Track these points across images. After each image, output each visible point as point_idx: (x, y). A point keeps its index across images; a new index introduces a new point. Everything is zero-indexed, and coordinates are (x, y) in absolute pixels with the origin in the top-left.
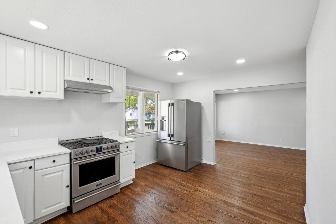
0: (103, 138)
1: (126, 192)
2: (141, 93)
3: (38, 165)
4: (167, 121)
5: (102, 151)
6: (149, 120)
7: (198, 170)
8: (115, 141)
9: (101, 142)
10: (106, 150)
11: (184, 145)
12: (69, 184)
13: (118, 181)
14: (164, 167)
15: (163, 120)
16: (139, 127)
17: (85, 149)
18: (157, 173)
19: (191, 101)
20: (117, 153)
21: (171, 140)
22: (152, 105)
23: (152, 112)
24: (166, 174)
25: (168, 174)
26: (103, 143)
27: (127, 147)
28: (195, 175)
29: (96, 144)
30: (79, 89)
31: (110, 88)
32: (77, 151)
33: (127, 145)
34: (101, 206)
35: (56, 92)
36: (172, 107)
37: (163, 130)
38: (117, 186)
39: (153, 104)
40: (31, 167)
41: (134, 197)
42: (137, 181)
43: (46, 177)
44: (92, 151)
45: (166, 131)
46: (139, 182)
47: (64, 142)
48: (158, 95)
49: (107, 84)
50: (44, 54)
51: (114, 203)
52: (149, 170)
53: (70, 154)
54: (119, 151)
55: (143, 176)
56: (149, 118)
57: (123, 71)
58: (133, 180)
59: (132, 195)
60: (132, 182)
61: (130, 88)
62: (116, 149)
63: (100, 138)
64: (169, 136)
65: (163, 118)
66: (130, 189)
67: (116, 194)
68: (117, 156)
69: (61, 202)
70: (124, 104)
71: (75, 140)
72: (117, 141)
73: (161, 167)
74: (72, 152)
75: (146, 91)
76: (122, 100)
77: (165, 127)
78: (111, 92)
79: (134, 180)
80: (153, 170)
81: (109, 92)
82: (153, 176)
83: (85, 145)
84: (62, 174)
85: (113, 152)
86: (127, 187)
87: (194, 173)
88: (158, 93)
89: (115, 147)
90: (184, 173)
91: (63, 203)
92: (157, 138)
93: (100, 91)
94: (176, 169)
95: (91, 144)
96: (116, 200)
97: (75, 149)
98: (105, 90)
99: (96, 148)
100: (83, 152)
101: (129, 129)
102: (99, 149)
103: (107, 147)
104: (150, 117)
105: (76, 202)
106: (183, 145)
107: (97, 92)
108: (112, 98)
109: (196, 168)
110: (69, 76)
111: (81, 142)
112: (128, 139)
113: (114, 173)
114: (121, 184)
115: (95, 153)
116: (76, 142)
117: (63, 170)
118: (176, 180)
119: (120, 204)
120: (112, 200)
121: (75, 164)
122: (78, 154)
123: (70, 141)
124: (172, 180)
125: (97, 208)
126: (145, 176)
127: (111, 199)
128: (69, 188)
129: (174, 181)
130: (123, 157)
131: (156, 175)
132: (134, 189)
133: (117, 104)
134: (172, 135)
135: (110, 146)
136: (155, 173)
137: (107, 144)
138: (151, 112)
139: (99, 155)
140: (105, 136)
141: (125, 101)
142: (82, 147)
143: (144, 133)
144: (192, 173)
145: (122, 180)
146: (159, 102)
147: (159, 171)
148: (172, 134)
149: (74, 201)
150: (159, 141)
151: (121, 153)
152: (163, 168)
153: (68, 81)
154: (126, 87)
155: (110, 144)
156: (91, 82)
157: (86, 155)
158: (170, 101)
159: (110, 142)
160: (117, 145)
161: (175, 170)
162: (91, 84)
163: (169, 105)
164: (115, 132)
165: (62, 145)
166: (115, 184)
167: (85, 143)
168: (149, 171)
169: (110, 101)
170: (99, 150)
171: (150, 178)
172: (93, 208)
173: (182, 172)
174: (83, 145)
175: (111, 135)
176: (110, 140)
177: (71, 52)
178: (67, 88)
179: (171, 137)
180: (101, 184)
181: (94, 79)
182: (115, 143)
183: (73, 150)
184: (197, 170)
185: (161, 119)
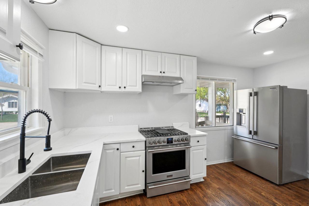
0: (174, 129)
1: (197, 191)
2: (214, 82)
3: (123, 148)
4: (247, 115)
5: (173, 143)
6: (219, 111)
7: (304, 189)
8: (185, 134)
9: (172, 133)
10: (176, 142)
11: (277, 148)
12: (144, 170)
13: (188, 177)
14: (243, 171)
15: (241, 113)
16: (210, 119)
17: (158, 138)
18: (234, 177)
19: (288, 88)
20: (187, 147)
21: (253, 139)
22: (222, 96)
23: (223, 103)
24: (247, 180)
25: (250, 183)
26: (173, 135)
27: (198, 141)
28: (299, 195)
29: (167, 135)
30: (153, 82)
31: (181, 79)
32: (151, 140)
33: (198, 139)
34: (171, 198)
35: (136, 86)
36: (256, 97)
37: (241, 125)
38: (187, 181)
39: (224, 95)
40: (118, 149)
41: (206, 200)
42: (209, 180)
43: (128, 159)
44: (164, 142)
45: (245, 126)
46: (211, 182)
47: (142, 130)
48: (233, 84)
49: (178, 75)
50: (128, 55)
51: (183, 200)
52: (222, 169)
53: (146, 141)
54: (190, 145)
55: (216, 176)
56: (219, 110)
57: (194, 61)
58: (204, 178)
59: (203, 197)
60: (203, 180)
61: (201, 77)
62: (186, 142)
63: (171, 128)
64: (250, 133)
65: (241, 111)
66: (201, 188)
67: (186, 190)
68: (187, 150)
69: (138, 184)
70: (194, 95)
71: (150, 129)
72: (187, 134)
73: (239, 170)
74: (147, 140)
75: (219, 80)
76: (193, 91)
77: (243, 122)
78: (181, 83)
79: (206, 179)
80: (228, 170)
81: (180, 84)
82: (229, 179)
83: (158, 134)
84: (139, 158)
85: (183, 145)
86: (198, 185)
87: (297, 192)
88: (234, 81)
89: (186, 140)
90: (277, 187)
91: (140, 185)
92: (233, 134)
93: (171, 83)
94: (263, 178)
95: (163, 135)
96: (186, 197)
97: (150, 138)
98: (176, 81)
99: (167, 139)
100: (155, 141)
101: (199, 120)
102: (170, 140)
103: (177, 139)
104: (220, 108)
105: (149, 187)
106: (274, 148)
107: (169, 84)
108: (183, 90)
109: (299, 184)
110: (146, 71)
111: (155, 131)
112: (198, 132)
113: (184, 168)
114: (191, 180)
115: (166, 144)
116: (151, 131)
117: (140, 156)
118: (263, 194)
119: (191, 204)
120: (182, 195)
121: (149, 152)
122: (152, 143)
123: (146, 129)
124: (257, 192)
125: (167, 199)
126: (218, 177)
127: (181, 193)
128: (144, 173)
129: (261, 194)
130: (194, 151)
131: (232, 179)
132: (205, 189)
133: (188, 95)
134: (256, 133)
135: (180, 139)
136: (231, 175)
137: (178, 136)
138: (221, 103)
139: (170, 146)
140: (176, 127)
141: (195, 92)
142: (155, 136)
143: (216, 127)
144: (291, 191)
145: (193, 176)
146: (235, 91)
147: (236, 174)
148: (254, 132)
149: (148, 187)
150: (235, 138)
151: (191, 147)
152: (241, 171)
153: (144, 76)
154: (196, 77)
155: (181, 137)
156: (163, 75)
157: (158, 144)
158: (252, 89)
159: (180, 134)
160: (187, 139)
161: (262, 180)
162: (163, 76)
163: (251, 94)
164: (185, 124)
165: (140, 132)
166: (185, 179)
167: (158, 133)
168: (223, 172)
169: (181, 93)
170: (170, 142)
171: (225, 181)
172: (164, 198)
173: (273, 185)
174: (156, 134)
175: (181, 126)
176: (181, 131)
177: (148, 50)
178: (144, 82)
179: (254, 134)
180: (171, 176)
181: (166, 72)
182: (185, 135)
183: (148, 138)
184: (301, 188)
185: (238, 112)
